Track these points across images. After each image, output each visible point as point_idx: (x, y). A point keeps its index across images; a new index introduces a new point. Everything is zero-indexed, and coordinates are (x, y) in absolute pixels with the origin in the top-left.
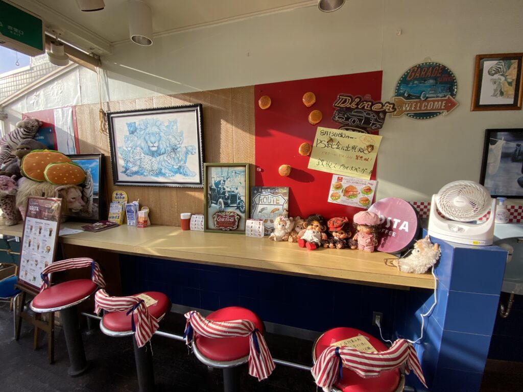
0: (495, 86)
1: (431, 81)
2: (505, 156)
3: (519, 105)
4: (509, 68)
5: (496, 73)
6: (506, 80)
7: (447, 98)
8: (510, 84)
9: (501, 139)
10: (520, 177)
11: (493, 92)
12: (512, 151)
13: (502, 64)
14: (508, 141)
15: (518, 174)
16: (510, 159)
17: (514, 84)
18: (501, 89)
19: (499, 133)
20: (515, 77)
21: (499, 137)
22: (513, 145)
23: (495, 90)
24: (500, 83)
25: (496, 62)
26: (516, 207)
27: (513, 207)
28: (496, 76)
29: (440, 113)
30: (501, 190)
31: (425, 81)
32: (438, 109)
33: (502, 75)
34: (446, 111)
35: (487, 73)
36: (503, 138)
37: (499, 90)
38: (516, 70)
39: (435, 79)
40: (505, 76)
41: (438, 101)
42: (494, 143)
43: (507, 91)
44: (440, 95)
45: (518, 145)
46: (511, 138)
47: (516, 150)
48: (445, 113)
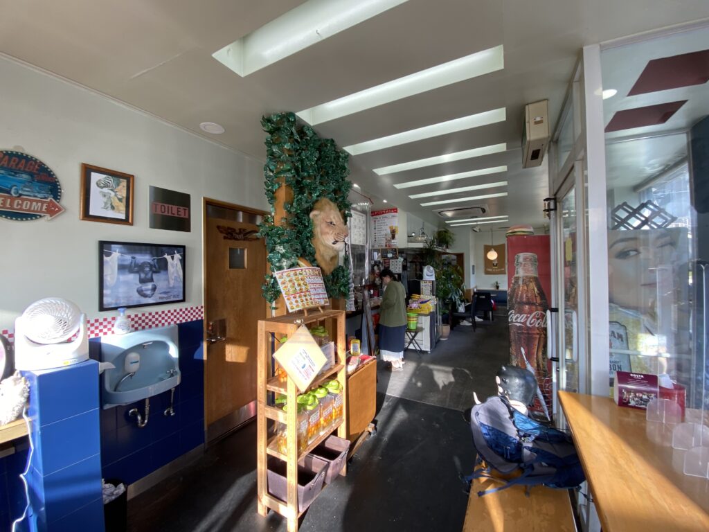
0: (105, 199)
1: (25, 177)
2: (122, 268)
3: (130, 221)
4: (118, 185)
5: (105, 187)
6: (116, 195)
7: (48, 200)
8: (120, 200)
9: (116, 251)
10: (138, 286)
11: (103, 205)
12: (127, 263)
13: (111, 180)
14: (122, 253)
15: (136, 284)
16: (127, 270)
17: (124, 200)
18: (111, 204)
19: (113, 246)
20: (125, 195)
21: (113, 249)
22: (128, 257)
23: (106, 203)
24: (110, 197)
25: (104, 176)
26: (140, 315)
27: (136, 316)
28: (106, 190)
29: (40, 216)
30: (122, 301)
31: (16, 173)
32: (37, 211)
33: (112, 190)
34: (48, 215)
35: (96, 185)
36: (117, 251)
37: (109, 203)
38: (125, 188)
39: (31, 174)
40: (115, 192)
41: (37, 202)
42: (109, 255)
43: (118, 206)
44: (39, 196)
45: (134, 258)
46: (126, 251)
47: (132, 263)
48: (48, 217)
